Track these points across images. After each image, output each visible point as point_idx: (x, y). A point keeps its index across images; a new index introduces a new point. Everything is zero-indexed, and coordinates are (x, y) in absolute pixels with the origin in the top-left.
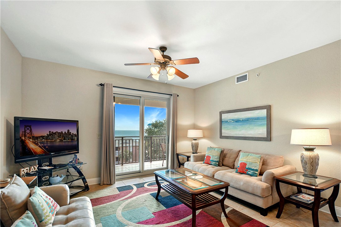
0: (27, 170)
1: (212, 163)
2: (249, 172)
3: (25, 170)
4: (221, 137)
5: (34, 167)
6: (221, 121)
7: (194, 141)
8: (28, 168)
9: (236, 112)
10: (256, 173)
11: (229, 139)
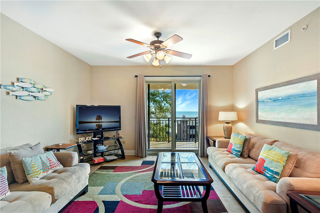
0: (83, 139)
1: (234, 152)
2: (267, 174)
3: (82, 139)
4: (258, 121)
5: (88, 138)
6: (257, 101)
7: (226, 125)
8: (84, 138)
9: (274, 88)
10: (275, 178)
11: (266, 124)
